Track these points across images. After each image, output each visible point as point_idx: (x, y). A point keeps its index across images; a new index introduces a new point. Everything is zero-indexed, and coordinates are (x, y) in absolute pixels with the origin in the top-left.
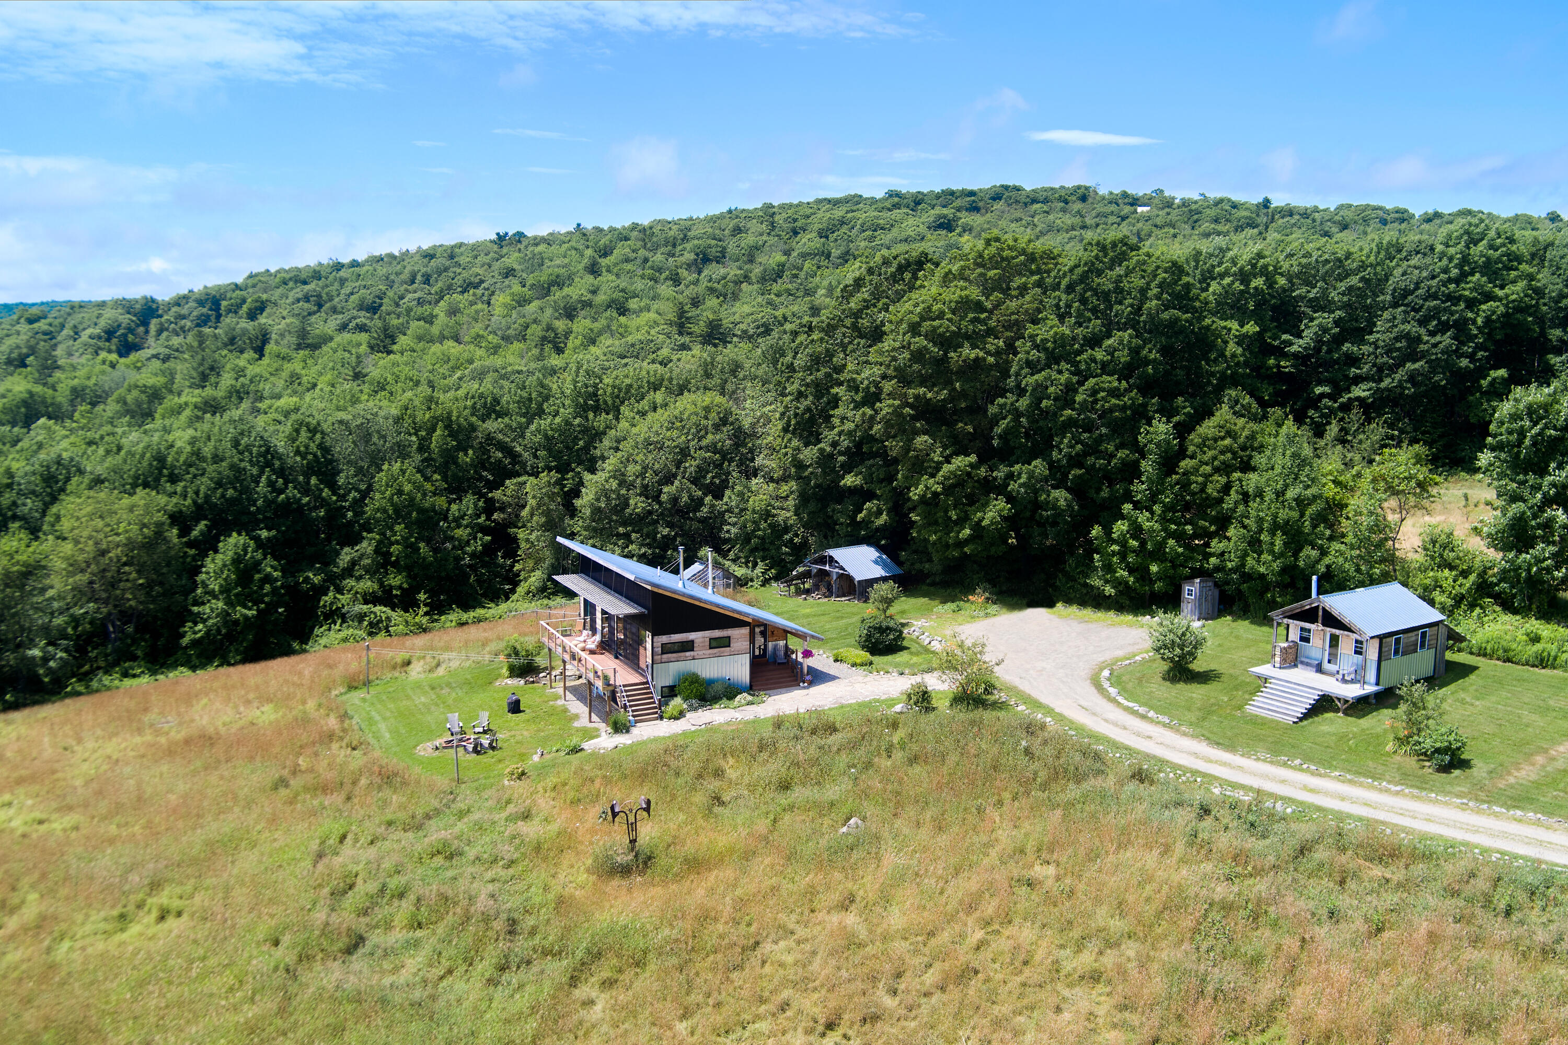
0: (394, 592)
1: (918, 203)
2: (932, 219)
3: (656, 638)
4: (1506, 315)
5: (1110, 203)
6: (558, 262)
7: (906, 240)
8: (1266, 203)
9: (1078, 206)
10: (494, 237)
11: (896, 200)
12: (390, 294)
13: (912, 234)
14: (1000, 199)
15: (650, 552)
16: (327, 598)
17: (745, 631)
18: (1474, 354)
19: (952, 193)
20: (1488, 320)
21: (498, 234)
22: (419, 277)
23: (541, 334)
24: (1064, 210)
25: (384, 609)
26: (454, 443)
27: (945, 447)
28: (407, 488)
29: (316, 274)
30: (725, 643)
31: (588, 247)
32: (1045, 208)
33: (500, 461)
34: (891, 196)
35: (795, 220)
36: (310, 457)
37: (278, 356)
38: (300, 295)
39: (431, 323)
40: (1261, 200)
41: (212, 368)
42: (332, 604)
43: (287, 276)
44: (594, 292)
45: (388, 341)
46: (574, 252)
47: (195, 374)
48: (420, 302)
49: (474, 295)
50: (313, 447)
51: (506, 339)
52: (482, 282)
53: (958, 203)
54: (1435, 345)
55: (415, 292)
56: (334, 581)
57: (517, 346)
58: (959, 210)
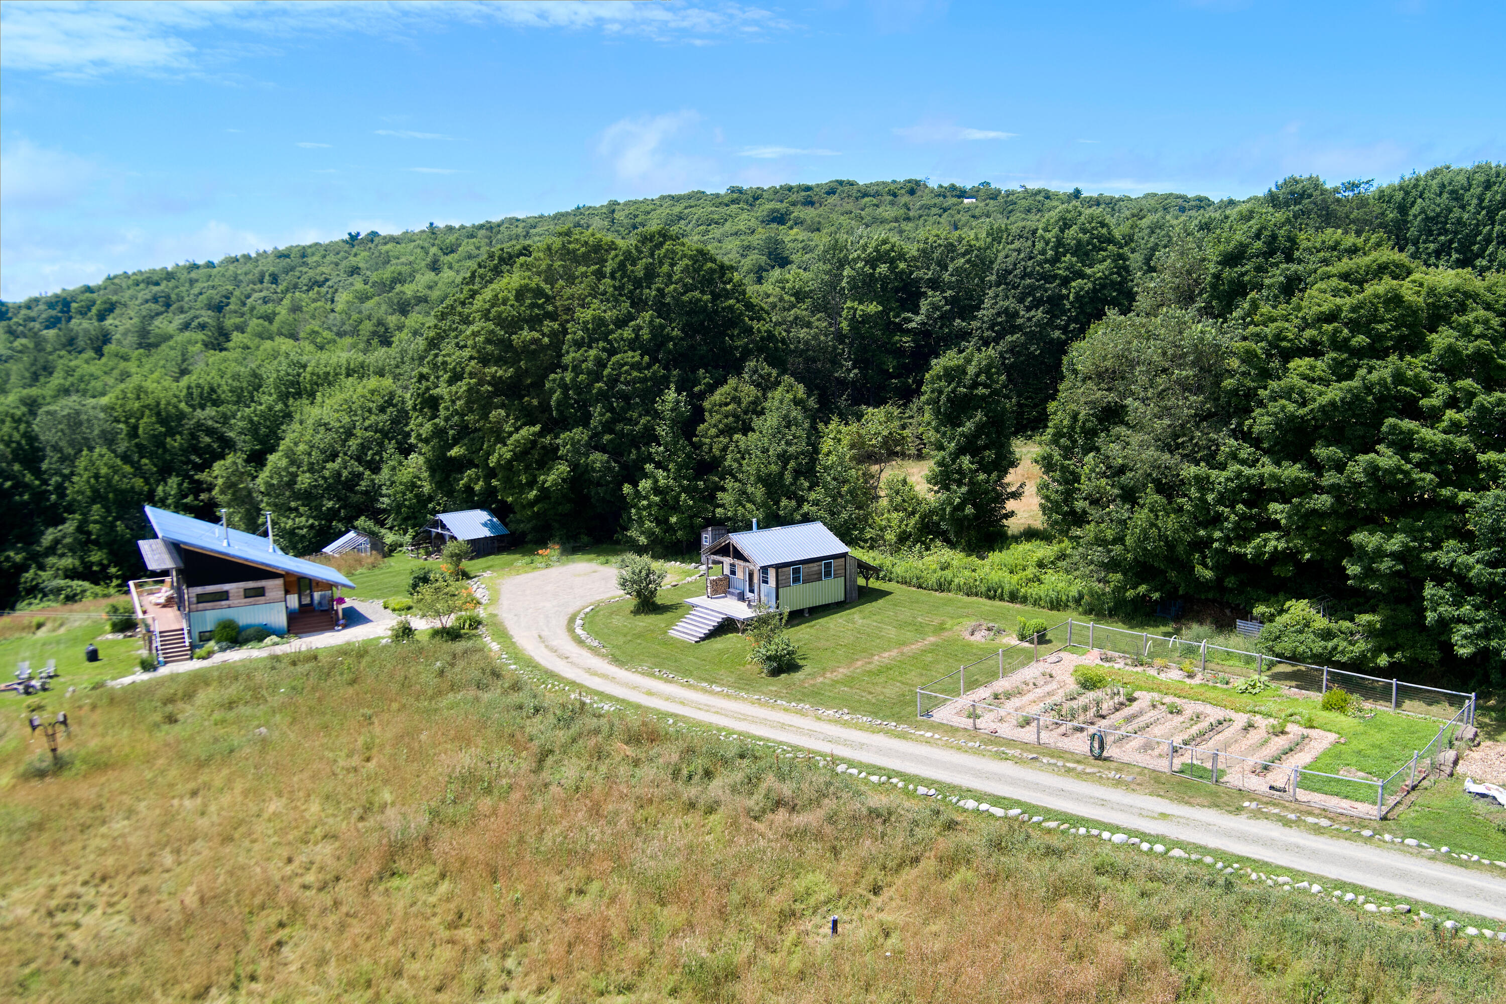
0: (95, 568)
1: (756, 198)
2: (765, 213)
3: (191, 589)
4: (1094, 290)
5: (939, 195)
6: (403, 260)
7: (736, 234)
8: (1077, 194)
9: (906, 199)
10: (346, 237)
11: (735, 195)
12: (237, 293)
13: (742, 228)
14: (834, 193)
15: (317, 523)
16: (27, 575)
17: (279, 582)
18: (1067, 325)
19: (790, 189)
20: (1078, 297)
21: (350, 234)
22: (267, 278)
23: (372, 329)
24: (892, 203)
25: (80, 583)
26: (163, 429)
27: (517, 419)
28: (104, 471)
29: (169, 276)
30: (260, 592)
31: (433, 245)
32: (875, 201)
33: (209, 445)
34: (733, 192)
35: (636, 216)
36: (14, 445)
37: (117, 356)
38: (148, 297)
39: (271, 322)
40: (1072, 191)
41: (45, 368)
42: (33, 580)
43: (140, 278)
44: (430, 288)
45: (221, 339)
46: (419, 250)
47: (27, 375)
48: (265, 301)
49: (318, 293)
50: (16, 436)
51: (340, 334)
52: (327, 280)
53: (794, 197)
54: (1029, 319)
55: (261, 291)
56: (38, 560)
57: (348, 340)
58: (794, 204)
